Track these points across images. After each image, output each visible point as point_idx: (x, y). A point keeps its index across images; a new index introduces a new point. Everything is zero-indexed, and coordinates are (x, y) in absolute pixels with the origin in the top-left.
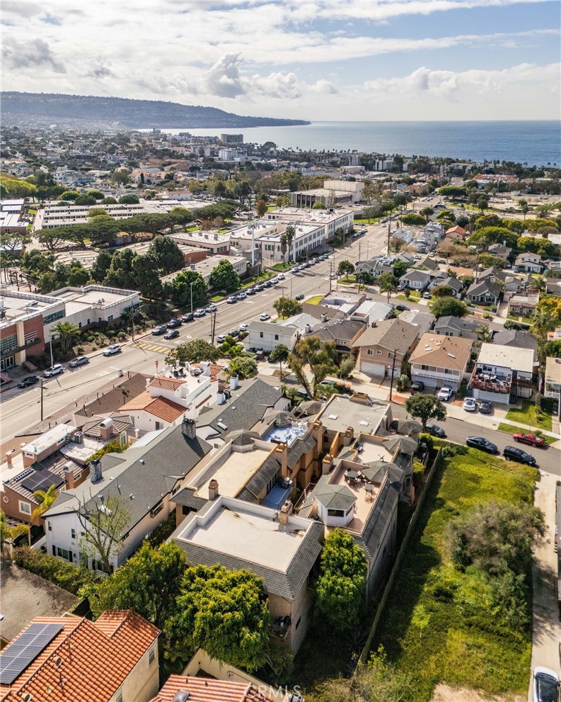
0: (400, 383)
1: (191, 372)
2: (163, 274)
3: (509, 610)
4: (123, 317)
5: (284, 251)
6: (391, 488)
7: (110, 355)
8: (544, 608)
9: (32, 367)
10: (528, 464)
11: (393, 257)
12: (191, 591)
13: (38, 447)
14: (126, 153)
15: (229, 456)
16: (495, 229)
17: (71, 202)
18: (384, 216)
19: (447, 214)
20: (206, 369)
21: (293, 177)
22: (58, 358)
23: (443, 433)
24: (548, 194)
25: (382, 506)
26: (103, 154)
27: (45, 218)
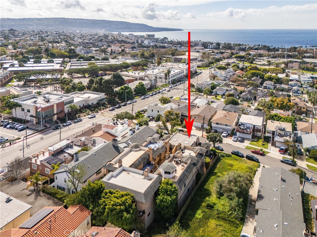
0: (207, 130)
1: (121, 123)
2: (116, 87)
3: (235, 212)
4: (98, 103)
5: (166, 79)
6: (192, 165)
7: (91, 118)
8: (251, 213)
9: (59, 121)
10: (255, 161)
11: (212, 82)
12: (105, 198)
13: (54, 148)
14: (107, 41)
15: (129, 153)
16: (254, 71)
17: (81, 60)
18: (210, 66)
19: (236, 65)
20: (126, 122)
21: (173, 51)
22: (70, 119)
23: (222, 149)
24: (280, 58)
25: (187, 172)
26: (97, 42)
27: (70, 66)
